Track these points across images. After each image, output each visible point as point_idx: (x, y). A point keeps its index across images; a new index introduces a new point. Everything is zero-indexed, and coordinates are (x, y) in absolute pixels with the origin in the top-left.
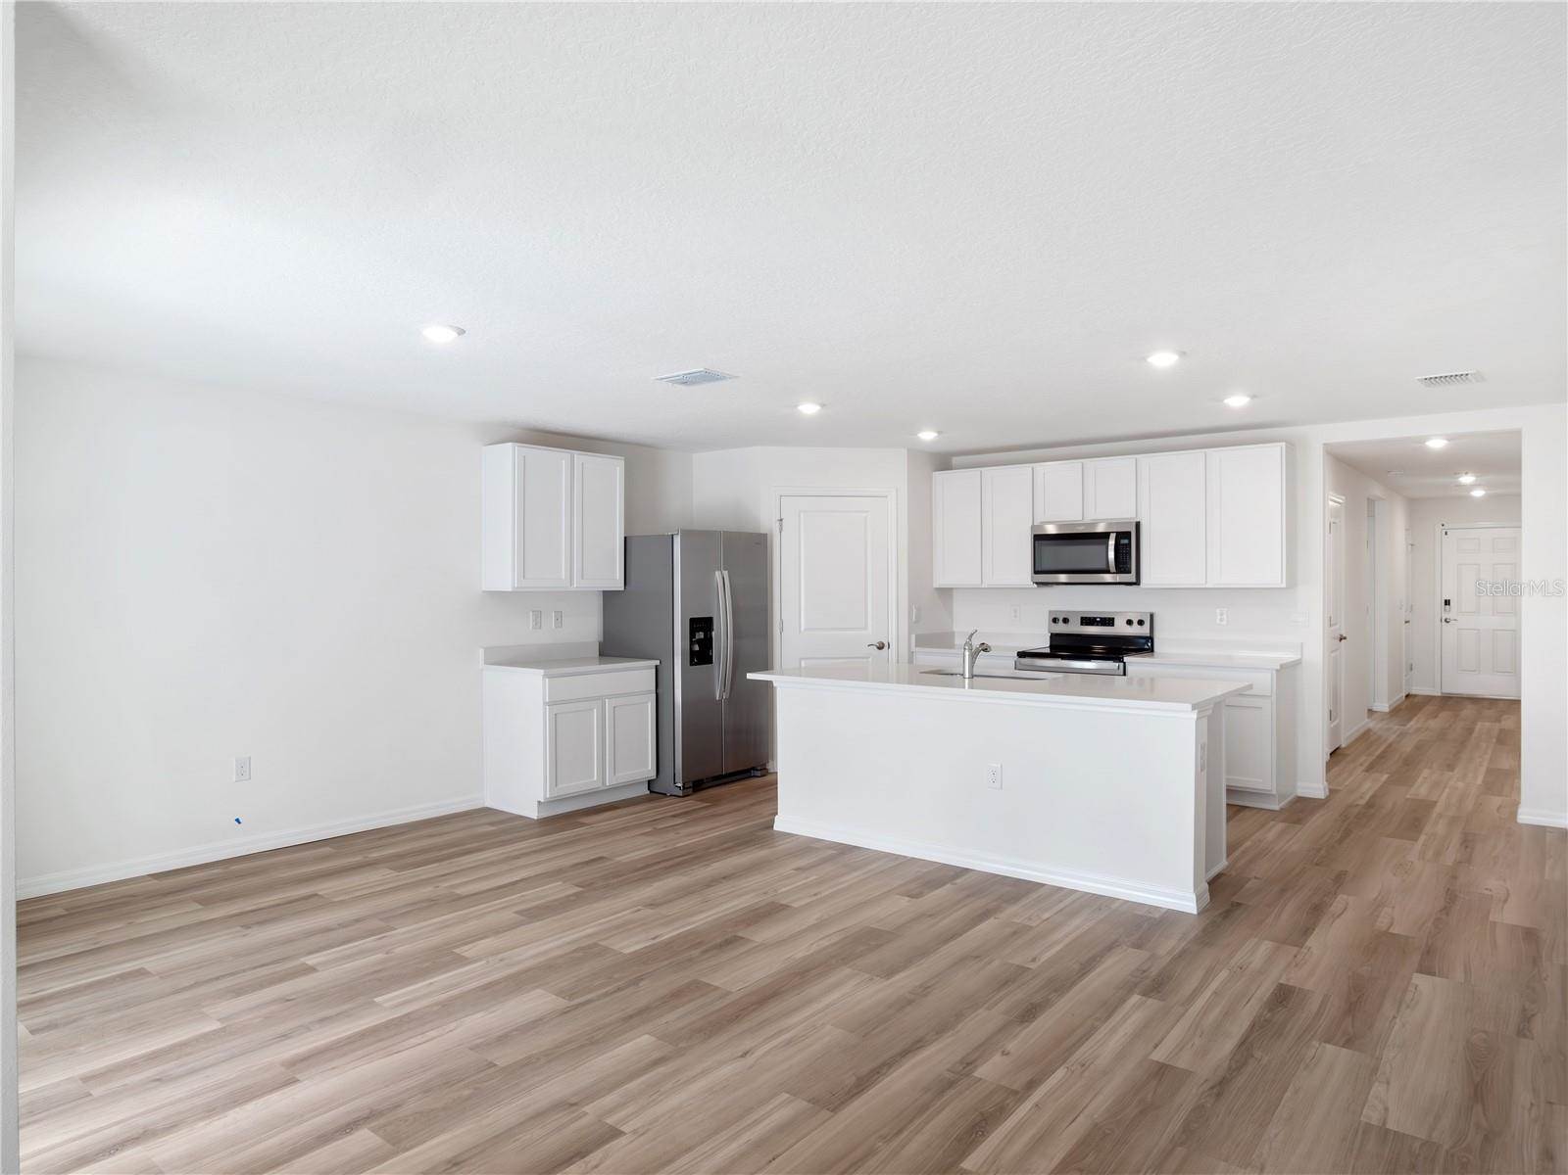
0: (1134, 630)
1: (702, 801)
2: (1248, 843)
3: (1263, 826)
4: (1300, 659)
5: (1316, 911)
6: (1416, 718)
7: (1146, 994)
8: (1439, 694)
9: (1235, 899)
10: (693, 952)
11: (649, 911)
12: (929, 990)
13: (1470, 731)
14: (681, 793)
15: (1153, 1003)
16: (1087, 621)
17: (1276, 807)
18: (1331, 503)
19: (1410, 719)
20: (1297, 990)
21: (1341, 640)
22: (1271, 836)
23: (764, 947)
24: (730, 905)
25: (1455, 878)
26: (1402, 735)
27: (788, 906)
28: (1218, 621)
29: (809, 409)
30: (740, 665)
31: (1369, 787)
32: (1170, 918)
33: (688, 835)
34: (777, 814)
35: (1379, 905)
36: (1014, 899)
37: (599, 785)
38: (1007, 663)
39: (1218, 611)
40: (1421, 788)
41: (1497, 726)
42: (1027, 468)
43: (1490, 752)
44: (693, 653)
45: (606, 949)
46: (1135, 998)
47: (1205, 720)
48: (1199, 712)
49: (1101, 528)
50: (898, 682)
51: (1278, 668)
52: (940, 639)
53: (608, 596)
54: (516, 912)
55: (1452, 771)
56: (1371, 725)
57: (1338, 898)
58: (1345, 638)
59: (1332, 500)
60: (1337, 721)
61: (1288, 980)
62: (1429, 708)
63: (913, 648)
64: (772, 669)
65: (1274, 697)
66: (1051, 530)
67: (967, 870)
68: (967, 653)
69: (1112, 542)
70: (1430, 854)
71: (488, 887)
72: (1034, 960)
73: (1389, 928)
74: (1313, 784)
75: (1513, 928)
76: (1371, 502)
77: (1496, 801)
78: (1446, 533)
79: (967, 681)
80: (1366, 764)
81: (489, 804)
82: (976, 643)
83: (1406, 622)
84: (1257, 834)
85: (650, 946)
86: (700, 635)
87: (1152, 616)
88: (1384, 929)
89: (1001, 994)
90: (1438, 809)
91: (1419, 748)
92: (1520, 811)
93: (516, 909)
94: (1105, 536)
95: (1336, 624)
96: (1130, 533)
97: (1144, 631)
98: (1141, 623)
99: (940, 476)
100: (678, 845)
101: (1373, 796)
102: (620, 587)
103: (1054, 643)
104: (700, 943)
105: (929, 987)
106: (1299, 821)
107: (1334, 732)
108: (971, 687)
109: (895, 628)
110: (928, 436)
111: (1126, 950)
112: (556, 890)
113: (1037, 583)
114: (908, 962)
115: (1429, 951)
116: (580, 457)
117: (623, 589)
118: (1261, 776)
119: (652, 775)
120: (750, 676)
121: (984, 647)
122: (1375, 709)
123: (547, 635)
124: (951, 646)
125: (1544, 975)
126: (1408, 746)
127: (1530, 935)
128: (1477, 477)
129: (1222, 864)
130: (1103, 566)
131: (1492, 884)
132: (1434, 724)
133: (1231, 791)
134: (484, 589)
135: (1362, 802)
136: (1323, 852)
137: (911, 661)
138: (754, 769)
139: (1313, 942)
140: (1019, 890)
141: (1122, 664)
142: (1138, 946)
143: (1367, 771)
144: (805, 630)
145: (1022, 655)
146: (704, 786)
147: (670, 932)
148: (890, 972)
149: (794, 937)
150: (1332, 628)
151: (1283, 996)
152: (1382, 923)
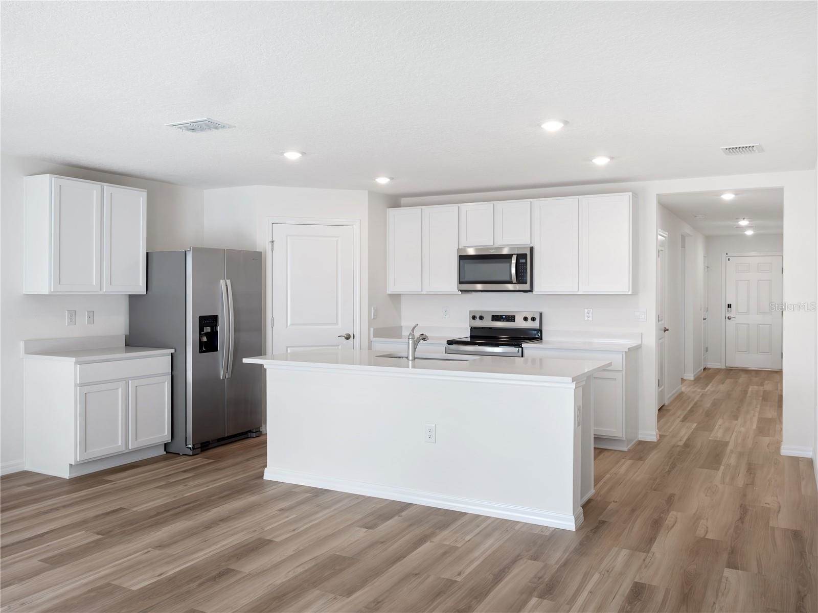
0: (529, 325)
1: (208, 458)
2: (608, 476)
3: (617, 462)
4: (641, 344)
5: (656, 524)
6: (711, 384)
7: (541, 596)
8: (725, 368)
9: (601, 518)
10: (192, 585)
11: (157, 552)
12: (380, 604)
13: (746, 392)
14: (191, 453)
15: (546, 603)
16: (496, 318)
17: (625, 449)
18: (660, 237)
19: (707, 385)
20: (647, 586)
21: (665, 331)
22: (623, 469)
23: (252, 576)
24: (224, 543)
25: (745, 495)
26: (703, 396)
27: (272, 541)
28: (586, 319)
29: (293, 156)
30: (240, 351)
31: (685, 433)
32: (556, 535)
33: (195, 486)
34: (266, 467)
35: (697, 518)
36: (443, 526)
37: (123, 449)
38: (440, 349)
39: (586, 310)
40: (718, 433)
41: (761, 388)
42: (455, 207)
43: (759, 406)
44: (201, 343)
45: (118, 588)
46: (534, 600)
47: (581, 389)
48: (576, 383)
49: (505, 251)
50: (361, 364)
51: (627, 351)
52: (391, 332)
53: (133, 299)
54: (39, 561)
55: (737, 420)
56: (683, 389)
57: (671, 514)
58: (668, 330)
59: (660, 235)
60: (663, 387)
61: (641, 579)
62: (718, 377)
63: (372, 339)
64: (265, 354)
65: (624, 372)
66: (471, 252)
67: (410, 505)
68: (411, 342)
69: (514, 261)
70: (727, 480)
71: (18, 540)
72: (459, 574)
73: (705, 536)
74: (649, 432)
75: (786, 530)
76: (683, 238)
77: (767, 440)
78: (729, 260)
79: (410, 362)
80: (682, 417)
81: (27, 468)
82: (417, 334)
83: (704, 319)
84: (613, 470)
85: (155, 582)
86: (208, 329)
87: (541, 314)
88: (702, 536)
89: (434, 604)
90: (730, 447)
91: (715, 404)
92: (782, 447)
93: (40, 558)
94: (509, 257)
95: (662, 320)
96: (526, 254)
97: (536, 325)
98: (533, 319)
99: (392, 212)
100: (186, 495)
101: (688, 439)
102: (143, 291)
103: (472, 334)
104: (199, 577)
105: (380, 602)
106: (640, 459)
107: (661, 395)
108: (414, 367)
109: (359, 325)
110: (383, 181)
111: (526, 562)
112: (79, 538)
113: (461, 291)
114: (364, 581)
115: (733, 552)
116: (108, 188)
117: (145, 293)
118: (615, 429)
119: (168, 438)
120: (245, 360)
121: (423, 337)
122: (685, 378)
123: (81, 329)
124: (400, 337)
125: (809, 566)
126: (707, 404)
127: (796, 535)
128: (749, 221)
129: (591, 492)
130: (508, 279)
131: (769, 500)
132: (723, 388)
133: (597, 439)
134: (24, 293)
135: (681, 443)
136: (658, 480)
137: (370, 348)
138: (250, 431)
139: (655, 548)
140: (448, 518)
141: (520, 349)
142: (535, 558)
143: (683, 421)
144: (292, 325)
145: (450, 342)
146: (210, 446)
147: (173, 569)
148: (350, 592)
149: (276, 566)
150: (660, 323)
151: (638, 592)
152: (700, 532)
